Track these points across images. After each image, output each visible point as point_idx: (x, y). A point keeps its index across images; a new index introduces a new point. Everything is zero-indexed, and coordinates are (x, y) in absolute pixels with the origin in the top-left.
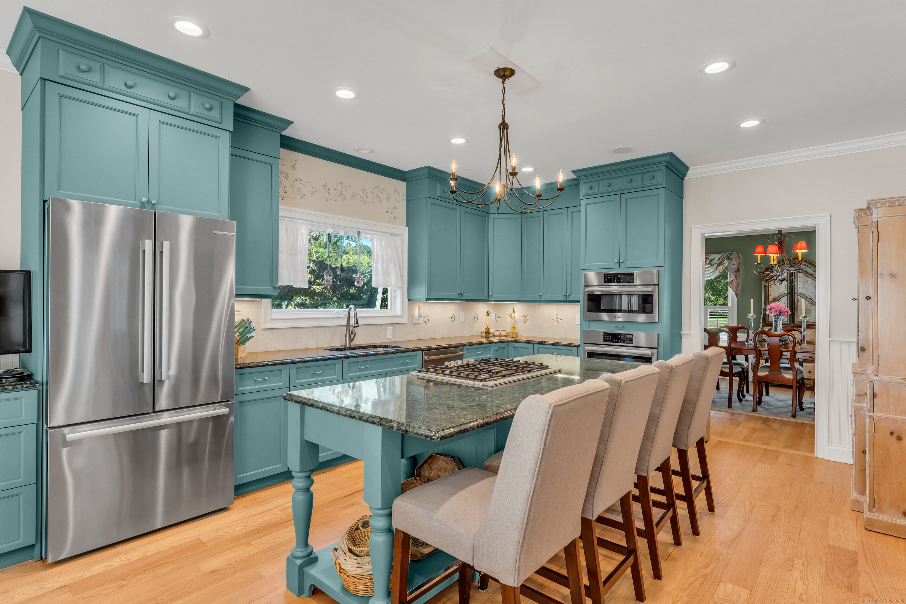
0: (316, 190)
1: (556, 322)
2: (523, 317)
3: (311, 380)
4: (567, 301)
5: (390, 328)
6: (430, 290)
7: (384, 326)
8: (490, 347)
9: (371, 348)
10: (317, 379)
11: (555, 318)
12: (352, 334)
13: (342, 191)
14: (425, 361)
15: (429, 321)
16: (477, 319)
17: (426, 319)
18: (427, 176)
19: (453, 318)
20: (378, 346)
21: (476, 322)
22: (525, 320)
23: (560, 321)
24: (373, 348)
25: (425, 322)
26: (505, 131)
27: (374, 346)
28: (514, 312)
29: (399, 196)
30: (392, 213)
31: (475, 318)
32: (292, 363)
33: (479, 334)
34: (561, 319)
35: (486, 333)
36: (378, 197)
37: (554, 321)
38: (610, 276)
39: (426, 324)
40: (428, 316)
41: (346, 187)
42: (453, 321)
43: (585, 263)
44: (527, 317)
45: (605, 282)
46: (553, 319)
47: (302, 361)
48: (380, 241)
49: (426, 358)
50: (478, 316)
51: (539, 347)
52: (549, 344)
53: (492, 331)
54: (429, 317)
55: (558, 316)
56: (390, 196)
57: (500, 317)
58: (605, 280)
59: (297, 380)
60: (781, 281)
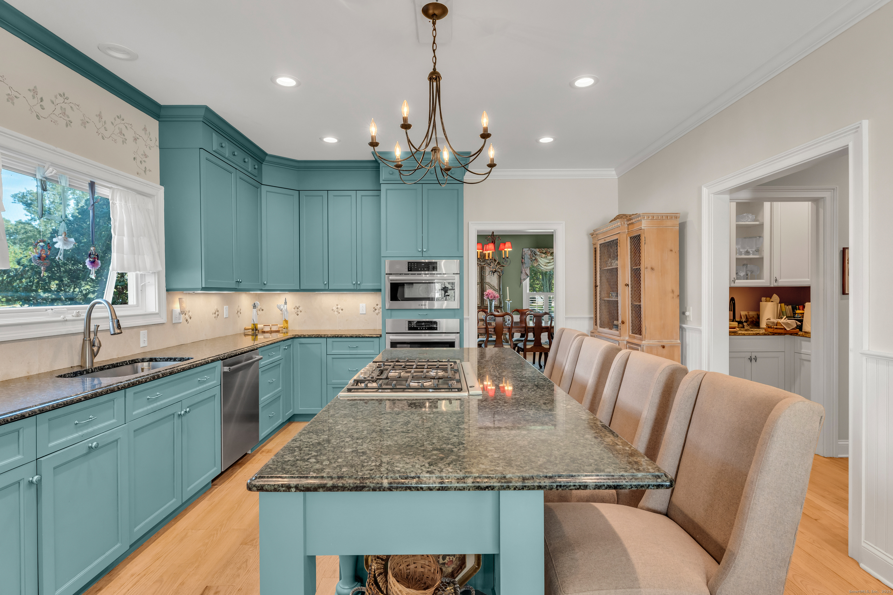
0: (18, 95)
1: (336, 313)
2: (294, 308)
3: (76, 435)
4: (357, 289)
5: (143, 333)
6: (208, 276)
7: (135, 330)
8: (279, 346)
9: (127, 364)
10: (85, 431)
11: (335, 308)
12: (94, 345)
13: (65, 109)
14: (225, 373)
15: (190, 318)
16: (240, 313)
17: (187, 316)
18: (201, 119)
19: (217, 314)
20: (137, 361)
21: (239, 317)
22: (298, 311)
23: (340, 311)
24: (130, 364)
25: (187, 320)
26: (435, 84)
27: (132, 361)
28: (286, 303)
29: (150, 138)
30: (141, 162)
31: (238, 312)
32: (42, 411)
33: (242, 331)
34: (342, 310)
35: (253, 330)
36: (121, 133)
37: (334, 311)
38: (414, 265)
39: (188, 323)
40: (189, 312)
41: (71, 105)
42: (217, 317)
43: (387, 250)
44: (300, 309)
45: (409, 271)
46: (333, 310)
47: (61, 405)
48: (126, 202)
49: (226, 369)
50: (240, 310)
51: (333, 341)
52: (346, 337)
53: (260, 326)
54: (190, 314)
55: (339, 307)
56: (138, 136)
57: (263, 310)
58: (408, 268)
59: (49, 442)
60: (494, 273)
